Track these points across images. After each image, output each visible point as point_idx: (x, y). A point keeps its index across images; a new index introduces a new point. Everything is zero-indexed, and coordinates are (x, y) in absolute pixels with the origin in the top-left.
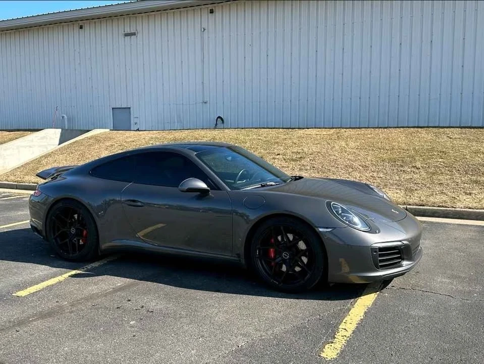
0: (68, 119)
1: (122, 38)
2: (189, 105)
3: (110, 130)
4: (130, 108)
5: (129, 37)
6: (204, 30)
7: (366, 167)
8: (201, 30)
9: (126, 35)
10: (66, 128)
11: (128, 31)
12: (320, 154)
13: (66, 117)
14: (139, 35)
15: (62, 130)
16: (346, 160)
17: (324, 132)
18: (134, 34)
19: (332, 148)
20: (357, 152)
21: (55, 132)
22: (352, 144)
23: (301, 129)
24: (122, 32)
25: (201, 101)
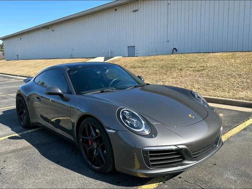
0: (111, 53)
1: (132, 13)
2: (158, 43)
3: (123, 57)
4: (135, 46)
5: (135, 12)
6: (169, 4)
7: (240, 76)
8: (167, 4)
9: (134, 11)
10: (110, 56)
11: (134, 9)
12: (215, 67)
13: (110, 52)
14: (139, 11)
15: (105, 58)
16: (230, 71)
17: (225, 54)
18: (137, 10)
19: (225, 63)
20: (239, 66)
21: (102, 59)
22: (238, 61)
23: (213, 53)
24: (132, 10)
25: (166, 41)
